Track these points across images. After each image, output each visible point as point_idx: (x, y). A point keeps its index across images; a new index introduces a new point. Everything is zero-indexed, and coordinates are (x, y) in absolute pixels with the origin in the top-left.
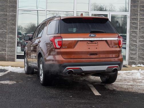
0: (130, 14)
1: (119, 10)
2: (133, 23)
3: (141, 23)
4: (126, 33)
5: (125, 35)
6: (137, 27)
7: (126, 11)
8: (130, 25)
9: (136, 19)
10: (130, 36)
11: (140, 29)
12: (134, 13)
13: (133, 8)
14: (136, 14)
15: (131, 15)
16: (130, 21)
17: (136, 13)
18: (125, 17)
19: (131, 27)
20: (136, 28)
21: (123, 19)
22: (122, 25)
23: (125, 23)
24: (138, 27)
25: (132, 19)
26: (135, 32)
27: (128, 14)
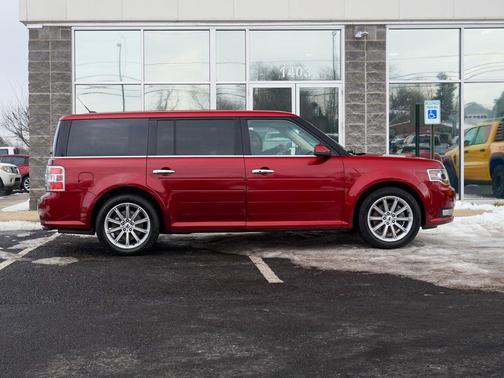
0: (346, 85)
1: (318, 76)
2: (354, 107)
3: (372, 105)
4: (337, 132)
5: (336, 135)
6: (363, 117)
7: (335, 79)
8: (346, 112)
9: (360, 97)
10: (346, 138)
11: (369, 121)
12: (353, 82)
13: (352, 71)
14: (358, 85)
15: (347, 88)
16: (346, 101)
17: (359, 83)
18: (334, 92)
19: (348, 116)
20: (361, 118)
21: (328, 98)
22: (328, 112)
23: (334, 108)
24: (366, 116)
25: (349, 97)
26: (359, 129)
27: (340, 85)
